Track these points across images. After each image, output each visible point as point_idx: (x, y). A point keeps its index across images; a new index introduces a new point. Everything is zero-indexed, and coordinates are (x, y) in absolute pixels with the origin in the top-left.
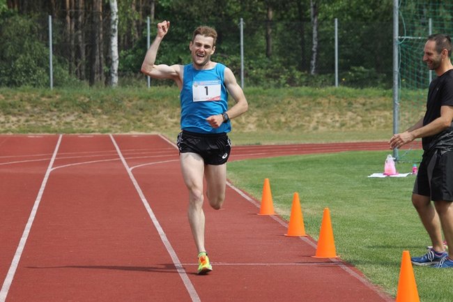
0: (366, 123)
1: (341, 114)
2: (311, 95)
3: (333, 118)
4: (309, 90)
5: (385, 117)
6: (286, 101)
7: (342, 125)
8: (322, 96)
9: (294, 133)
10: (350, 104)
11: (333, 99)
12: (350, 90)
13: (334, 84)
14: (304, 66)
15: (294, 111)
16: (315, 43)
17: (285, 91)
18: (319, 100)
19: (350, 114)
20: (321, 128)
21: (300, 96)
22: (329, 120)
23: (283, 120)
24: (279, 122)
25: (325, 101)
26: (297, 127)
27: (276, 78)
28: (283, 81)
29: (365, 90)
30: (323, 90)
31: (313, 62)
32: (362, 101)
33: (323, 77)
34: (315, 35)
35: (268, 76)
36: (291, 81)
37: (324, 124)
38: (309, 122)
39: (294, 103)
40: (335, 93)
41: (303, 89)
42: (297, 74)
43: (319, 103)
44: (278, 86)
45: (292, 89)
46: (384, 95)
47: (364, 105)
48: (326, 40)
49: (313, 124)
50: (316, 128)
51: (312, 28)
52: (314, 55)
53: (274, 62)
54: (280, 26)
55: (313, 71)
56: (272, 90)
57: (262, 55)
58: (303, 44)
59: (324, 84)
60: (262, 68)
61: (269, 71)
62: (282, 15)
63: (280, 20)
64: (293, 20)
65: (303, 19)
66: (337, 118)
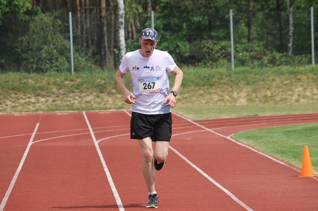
2: (292, 73)
3: (312, 92)
4: (289, 68)
6: (271, 78)
8: (301, 73)
9: (279, 105)
11: (311, 75)
13: (310, 62)
14: (282, 48)
15: (278, 87)
16: (292, 28)
17: (269, 71)
18: (299, 76)
20: (302, 101)
21: (282, 73)
22: (308, 94)
23: (269, 94)
24: (265, 96)
25: (304, 77)
26: (281, 100)
27: (260, 59)
28: (266, 62)
30: (302, 68)
31: (290, 45)
33: (298, 58)
34: (291, 22)
35: (253, 58)
36: (273, 62)
37: (305, 97)
38: (292, 96)
39: (278, 81)
40: (312, 71)
41: (284, 68)
42: (278, 55)
43: (299, 80)
44: (262, 65)
45: (275, 68)
49: (295, 97)
50: (297, 101)
51: (288, 17)
52: (291, 39)
53: (257, 46)
54: (260, 15)
55: (290, 52)
56: (257, 70)
57: (244, 40)
58: (280, 29)
59: (300, 63)
60: (247, 51)
61: (253, 53)
62: (262, 6)
63: (262, 9)
64: (272, 10)
65: (280, 8)
66: (315, 91)
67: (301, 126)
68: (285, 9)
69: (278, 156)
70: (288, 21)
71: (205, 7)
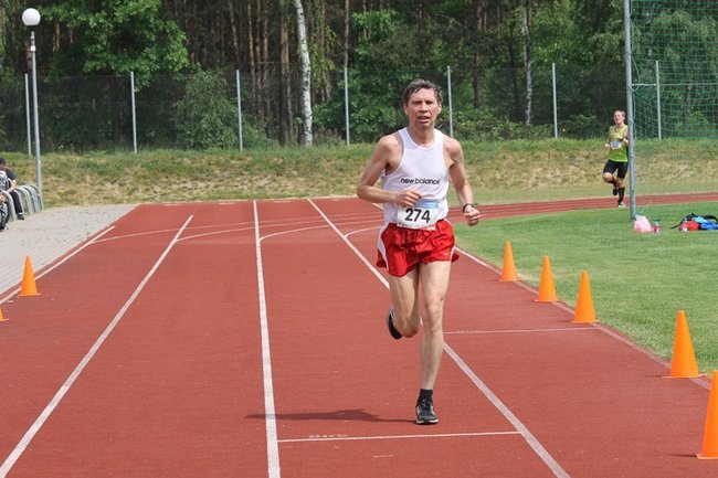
1: (562, 169)
2: (528, 148)
3: (554, 173)
4: (526, 142)
6: (501, 156)
7: (565, 180)
8: (541, 149)
9: (511, 191)
10: (572, 157)
11: (553, 152)
12: (572, 142)
13: (553, 134)
14: (518, 116)
15: (510, 167)
16: (530, 90)
17: (499, 145)
18: (538, 153)
19: (572, 167)
20: (541, 185)
21: (516, 150)
22: (549, 176)
23: (499, 177)
24: (494, 179)
25: (543, 154)
26: (514, 184)
27: (488, 130)
28: (496, 134)
29: (588, 141)
30: (541, 143)
31: (528, 112)
32: (586, 153)
33: (539, 128)
34: (529, 82)
35: (479, 129)
36: (505, 134)
37: (545, 180)
38: (528, 179)
39: (510, 158)
40: (555, 145)
41: (519, 142)
42: (512, 126)
43: (538, 157)
44: (490, 139)
45: (507, 143)
47: (587, 157)
48: (542, 87)
49: (532, 180)
50: (535, 185)
51: (525, 75)
52: (530, 103)
53: (485, 113)
54: (489, 73)
55: (528, 122)
56: (484, 144)
57: (470, 106)
58: (516, 91)
59: (541, 136)
60: (472, 120)
61: (480, 123)
62: (492, 61)
63: (490, 66)
64: (504, 66)
65: (515, 64)
66: (558, 173)
67: (527, 218)
68: (522, 65)
69: (482, 256)
70: (525, 81)
71: (416, 62)
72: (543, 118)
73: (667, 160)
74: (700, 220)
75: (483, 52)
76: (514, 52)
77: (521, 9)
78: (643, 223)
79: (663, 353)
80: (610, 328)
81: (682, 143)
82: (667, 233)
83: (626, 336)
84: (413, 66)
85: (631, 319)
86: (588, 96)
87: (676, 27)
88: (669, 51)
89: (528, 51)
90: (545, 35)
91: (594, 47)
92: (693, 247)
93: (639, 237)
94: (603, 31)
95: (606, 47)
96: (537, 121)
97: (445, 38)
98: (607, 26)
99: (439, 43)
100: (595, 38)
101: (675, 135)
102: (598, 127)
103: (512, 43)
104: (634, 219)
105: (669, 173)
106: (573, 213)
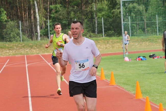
0: (113, 47)
1: (106, 45)
2: (96, 40)
3: (103, 46)
4: (96, 38)
5: (118, 45)
7: (106, 48)
8: (100, 40)
10: (108, 42)
11: (103, 41)
12: (108, 38)
13: (103, 36)
14: (94, 32)
16: (96, 25)
18: (99, 41)
19: (108, 45)
22: (102, 47)
25: (100, 41)
27: (86, 35)
28: (88, 36)
29: (112, 38)
30: (100, 38)
31: (96, 30)
32: (111, 41)
33: (99, 35)
34: (96, 23)
35: (83, 35)
36: (90, 36)
37: (101, 48)
40: (103, 39)
41: (94, 38)
42: (92, 34)
43: (99, 42)
46: (117, 39)
47: (112, 42)
48: (99, 24)
51: (95, 21)
52: (96, 28)
53: (85, 31)
54: (86, 21)
55: (96, 33)
58: (93, 25)
59: (100, 36)
62: (86, 17)
63: (86, 19)
64: (90, 18)
65: (92, 18)
66: (104, 46)
68: (94, 18)
71: (67, 18)
72: (100, 32)
73: (132, 42)
74: (141, 58)
75: (84, 15)
76: (92, 15)
77: (94, 4)
78: (127, 59)
79: (133, 92)
80: (119, 86)
81: (136, 38)
82: (133, 61)
83: (123, 88)
84: (66, 19)
85: (124, 84)
86: (112, 26)
87: (134, 8)
88: (132, 14)
89: (96, 14)
90: (100, 10)
91: (113, 13)
92: (140, 65)
93: (126, 62)
94: (115, 9)
95: (116, 13)
96: (98, 33)
97: (74, 12)
98: (116, 8)
99: (72, 13)
100: (113, 11)
101: (134, 36)
102: (114, 34)
103: (91, 12)
104: (124, 58)
105: (133, 46)
106: (109, 56)
